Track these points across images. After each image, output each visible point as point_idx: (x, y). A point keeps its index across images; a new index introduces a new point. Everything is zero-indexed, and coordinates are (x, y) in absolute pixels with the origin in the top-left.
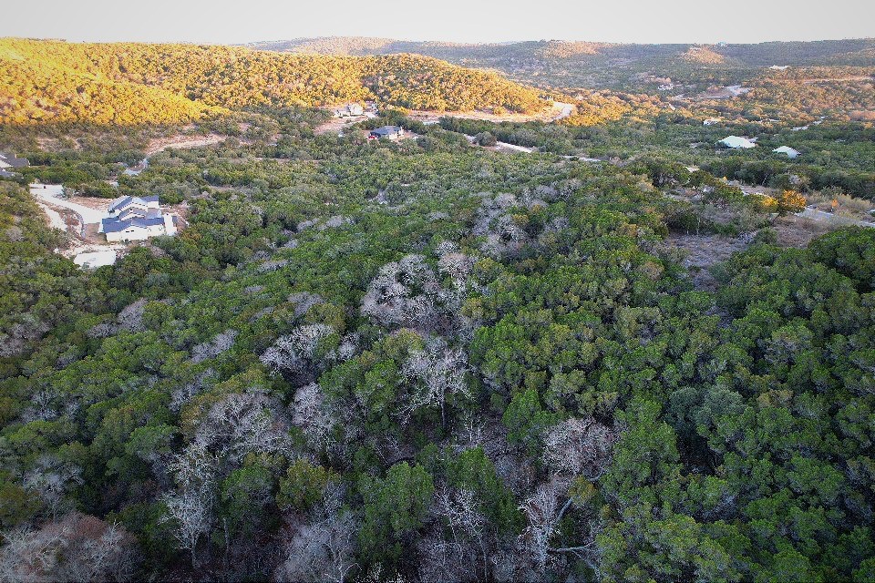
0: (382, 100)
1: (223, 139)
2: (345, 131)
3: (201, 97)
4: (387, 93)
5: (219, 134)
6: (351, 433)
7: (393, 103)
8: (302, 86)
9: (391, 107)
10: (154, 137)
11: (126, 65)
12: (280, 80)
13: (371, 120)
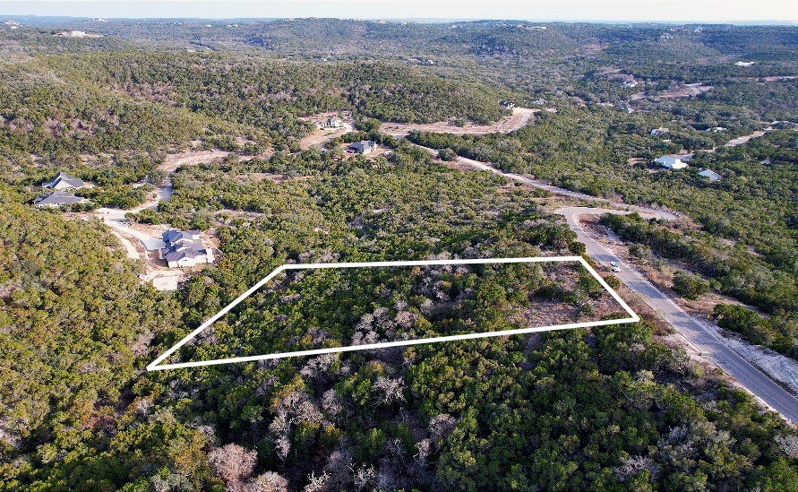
0: (359, 111)
1: (225, 154)
2: (326, 145)
3: (202, 108)
4: (363, 103)
5: (222, 149)
6: (349, 413)
7: (368, 116)
8: (288, 97)
9: (366, 119)
10: (170, 153)
11: (137, 75)
12: (269, 91)
13: (349, 134)
